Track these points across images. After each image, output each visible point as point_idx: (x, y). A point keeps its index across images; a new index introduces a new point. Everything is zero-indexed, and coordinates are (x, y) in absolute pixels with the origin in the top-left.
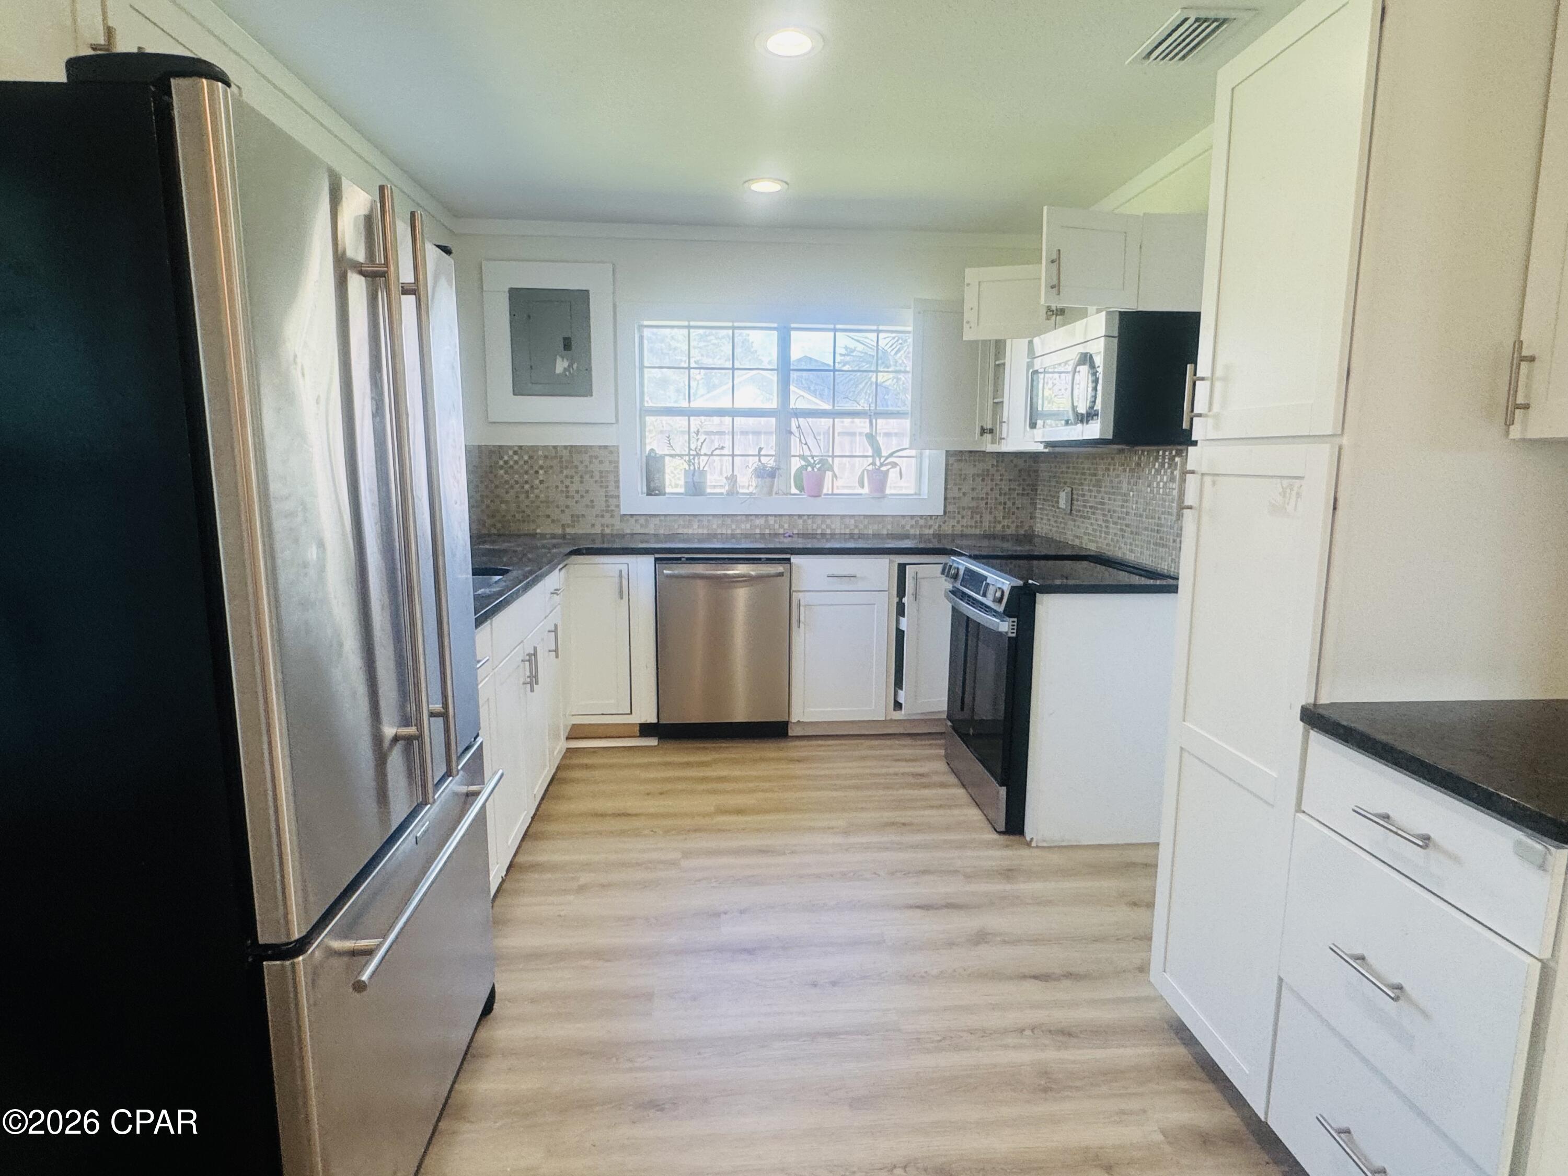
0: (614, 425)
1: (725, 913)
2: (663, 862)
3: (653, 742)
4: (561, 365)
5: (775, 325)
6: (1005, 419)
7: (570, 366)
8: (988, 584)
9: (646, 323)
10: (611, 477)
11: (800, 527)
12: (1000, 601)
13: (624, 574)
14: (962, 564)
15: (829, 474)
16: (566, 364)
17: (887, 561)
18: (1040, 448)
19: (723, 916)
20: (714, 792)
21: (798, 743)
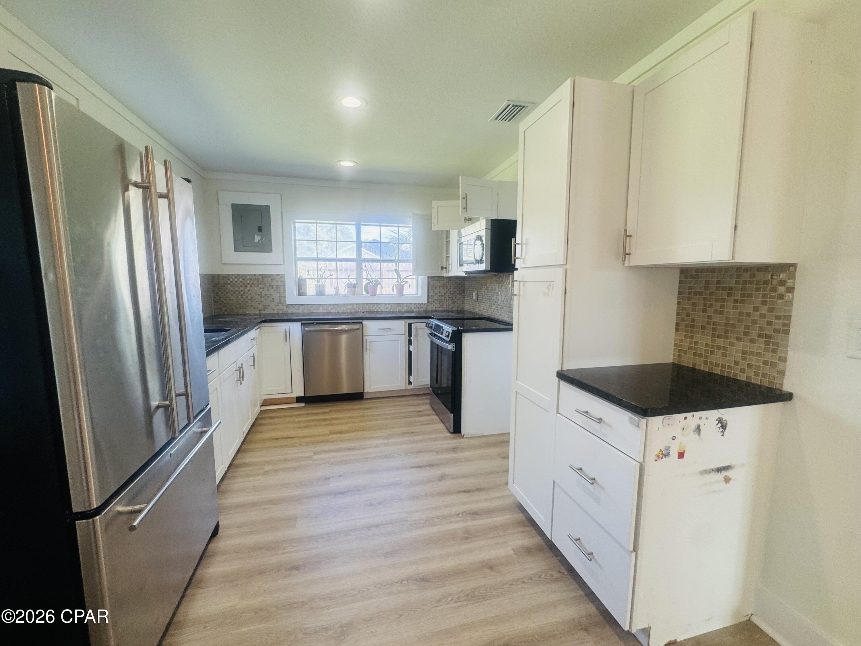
0: (283, 265)
1: (332, 478)
2: (304, 457)
3: (302, 405)
4: (257, 238)
5: (354, 223)
6: (450, 263)
7: (262, 239)
8: (443, 330)
9: (297, 221)
10: (282, 288)
11: (368, 309)
12: (448, 336)
13: (287, 330)
14: (434, 322)
15: (379, 286)
16: (260, 238)
17: (404, 322)
18: (464, 274)
19: (331, 479)
20: (329, 425)
21: (367, 401)
